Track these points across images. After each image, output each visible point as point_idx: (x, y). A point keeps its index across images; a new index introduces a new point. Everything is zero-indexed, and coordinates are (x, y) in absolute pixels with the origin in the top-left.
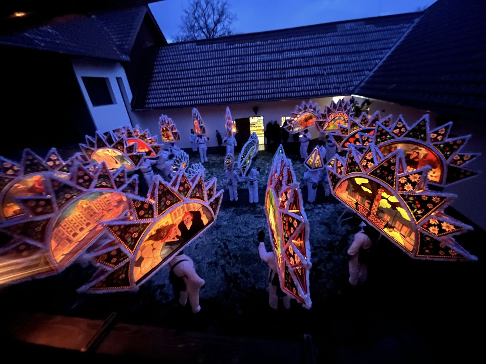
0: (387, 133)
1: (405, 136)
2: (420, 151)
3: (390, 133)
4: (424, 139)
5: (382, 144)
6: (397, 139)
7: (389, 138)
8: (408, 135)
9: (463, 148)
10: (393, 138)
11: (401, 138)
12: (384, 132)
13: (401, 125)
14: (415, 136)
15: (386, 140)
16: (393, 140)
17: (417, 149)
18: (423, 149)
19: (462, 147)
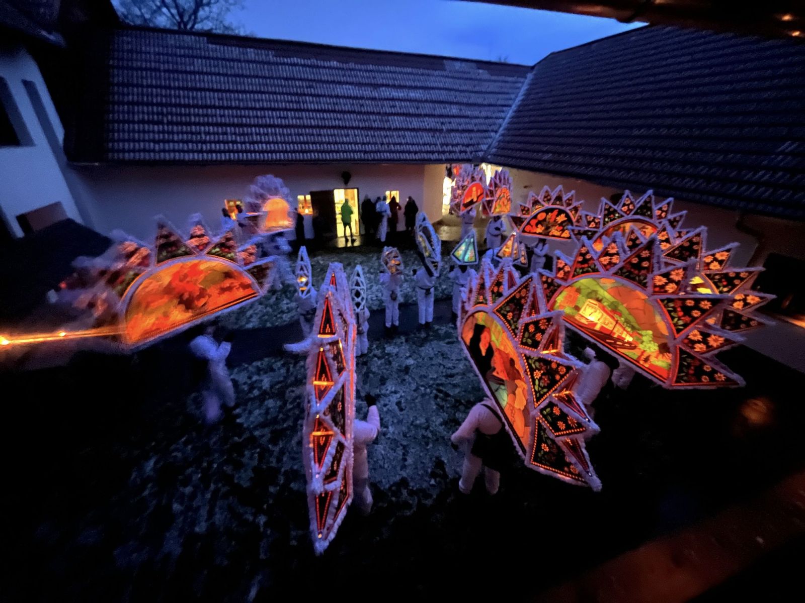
0: (615, 211)
1: (634, 214)
2: (646, 230)
3: (619, 211)
4: (651, 217)
5: (610, 224)
6: (626, 217)
7: (619, 217)
8: (636, 213)
9: (682, 225)
10: (622, 216)
11: (630, 217)
12: (611, 210)
13: (629, 202)
14: (643, 214)
15: (614, 219)
16: (623, 219)
17: (644, 228)
18: (650, 227)
19: (680, 223)
